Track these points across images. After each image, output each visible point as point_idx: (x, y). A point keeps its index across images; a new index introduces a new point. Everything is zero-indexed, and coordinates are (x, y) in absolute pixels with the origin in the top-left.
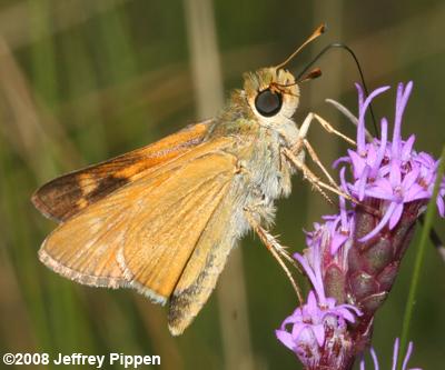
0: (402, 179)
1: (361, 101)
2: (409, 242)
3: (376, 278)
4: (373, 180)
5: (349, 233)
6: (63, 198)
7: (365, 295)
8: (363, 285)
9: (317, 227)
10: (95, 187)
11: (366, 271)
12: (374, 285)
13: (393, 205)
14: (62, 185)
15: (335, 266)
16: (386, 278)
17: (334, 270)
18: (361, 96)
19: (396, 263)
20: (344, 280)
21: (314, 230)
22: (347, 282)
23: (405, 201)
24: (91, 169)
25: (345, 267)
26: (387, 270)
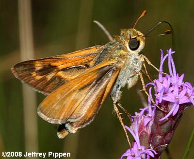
0: (179, 94)
1: (162, 58)
2: (179, 122)
3: (164, 138)
4: (166, 94)
5: (152, 117)
6: (26, 70)
7: (158, 145)
8: (158, 140)
9: (136, 114)
10: (41, 68)
11: (160, 134)
12: (163, 140)
13: (175, 105)
14: (26, 65)
15: (144, 131)
16: (168, 138)
17: (144, 133)
18: (162, 55)
19: (173, 131)
20: (148, 138)
21: (135, 115)
22: (150, 139)
23: (180, 103)
24: (41, 60)
25: (149, 132)
26: (169, 134)
